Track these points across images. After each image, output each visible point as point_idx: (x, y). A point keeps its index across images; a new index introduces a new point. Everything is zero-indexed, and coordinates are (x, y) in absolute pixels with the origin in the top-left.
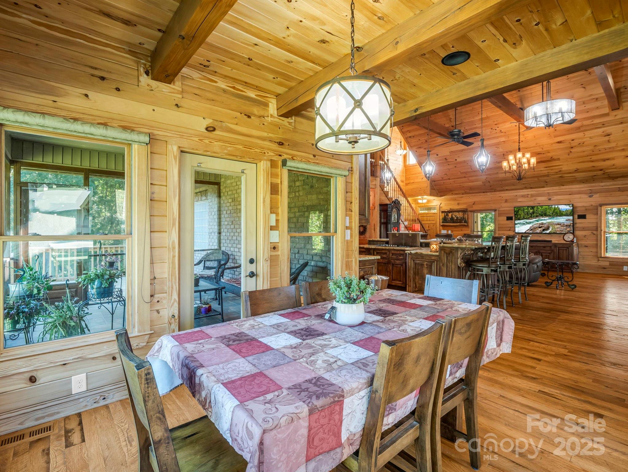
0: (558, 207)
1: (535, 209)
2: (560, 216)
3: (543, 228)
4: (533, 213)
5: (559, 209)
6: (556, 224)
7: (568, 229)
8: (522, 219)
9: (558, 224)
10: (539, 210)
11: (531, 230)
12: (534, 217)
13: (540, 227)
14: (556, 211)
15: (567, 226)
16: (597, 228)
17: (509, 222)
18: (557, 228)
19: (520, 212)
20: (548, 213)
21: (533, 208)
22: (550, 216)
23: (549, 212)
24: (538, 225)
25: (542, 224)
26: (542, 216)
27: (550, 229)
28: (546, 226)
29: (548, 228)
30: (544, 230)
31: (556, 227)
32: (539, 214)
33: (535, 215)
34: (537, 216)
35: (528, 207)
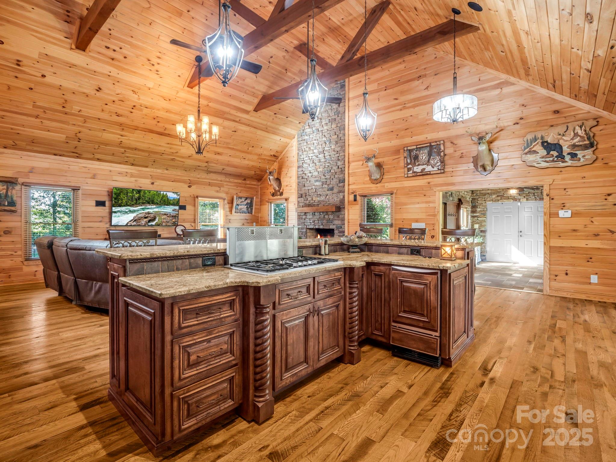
0: (166, 194)
1: (142, 193)
2: (167, 205)
3: (149, 219)
4: (139, 198)
5: (167, 196)
6: (162, 214)
7: (174, 220)
8: (124, 206)
9: (165, 214)
10: (146, 195)
11: (135, 221)
12: (139, 204)
13: (145, 218)
14: (164, 198)
15: (173, 216)
16: (195, 220)
17: (100, 208)
18: (164, 219)
19: (122, 196)
20: (155, 201)
21: (139, 192)
22: (158, 204)
23: (157, 199)
24: (144, 215)
25: (149, 213)
26: (149, 203)
27: (157, 220)
28: (152, 216)
29: (154, 219)
30: (149, 221)
31: (162, 218)
32: (146, 201)
33: (141, 201)
34: (143, 203)
35: (133, 189)
